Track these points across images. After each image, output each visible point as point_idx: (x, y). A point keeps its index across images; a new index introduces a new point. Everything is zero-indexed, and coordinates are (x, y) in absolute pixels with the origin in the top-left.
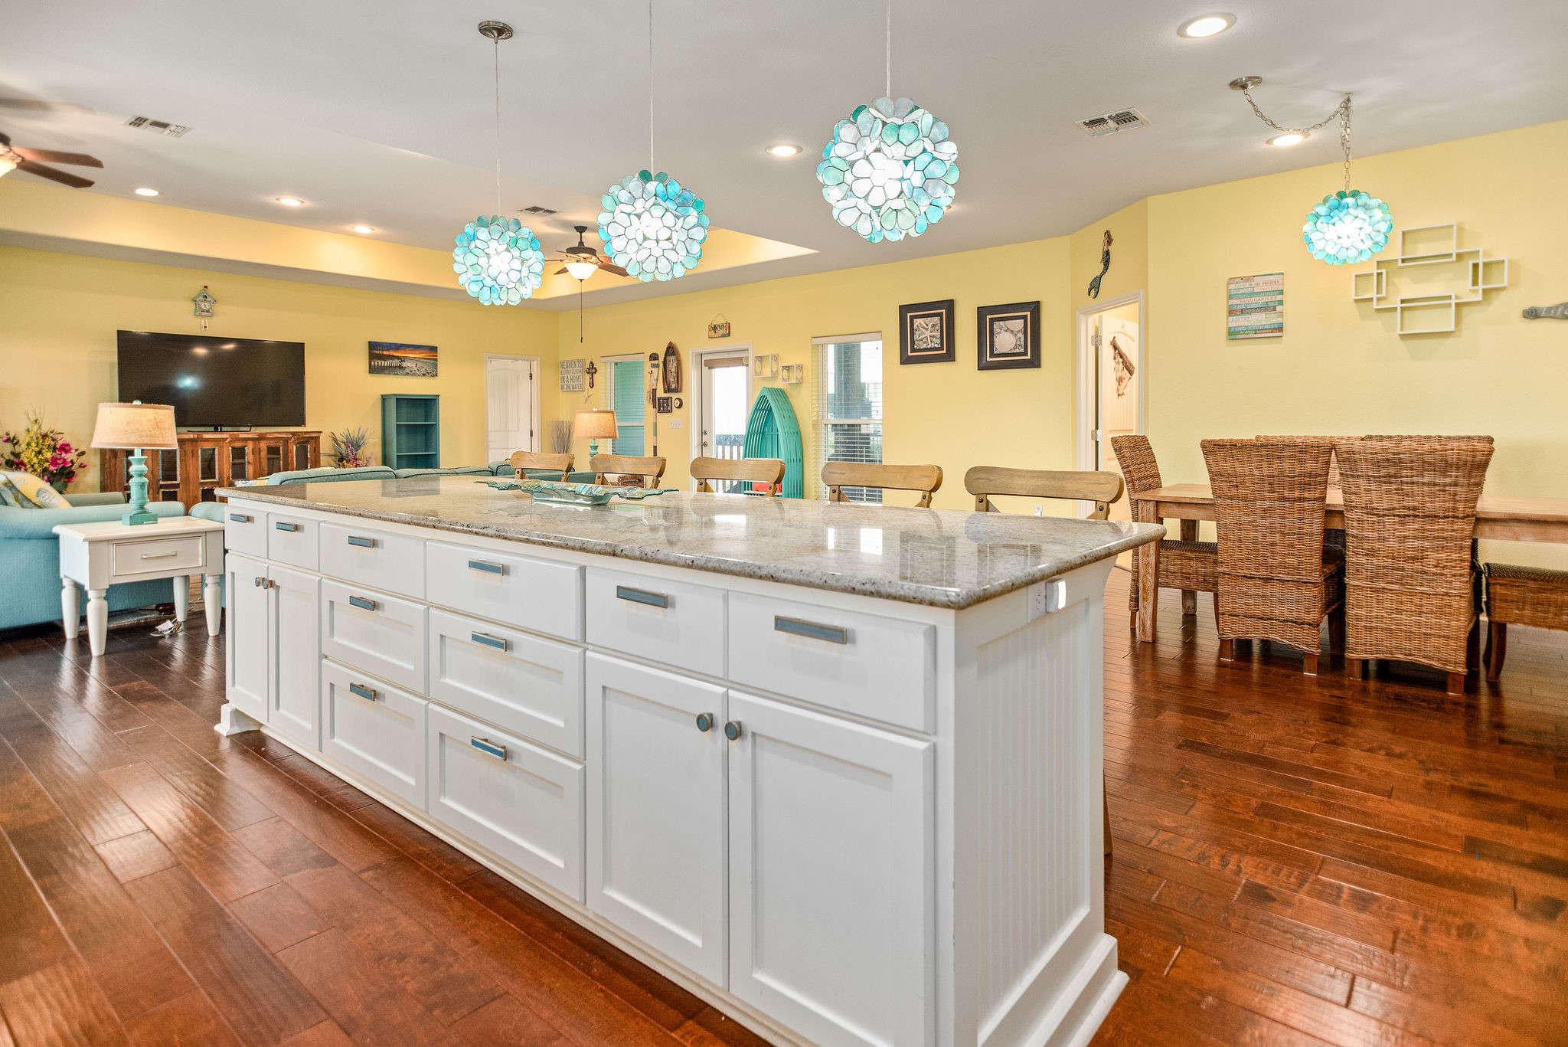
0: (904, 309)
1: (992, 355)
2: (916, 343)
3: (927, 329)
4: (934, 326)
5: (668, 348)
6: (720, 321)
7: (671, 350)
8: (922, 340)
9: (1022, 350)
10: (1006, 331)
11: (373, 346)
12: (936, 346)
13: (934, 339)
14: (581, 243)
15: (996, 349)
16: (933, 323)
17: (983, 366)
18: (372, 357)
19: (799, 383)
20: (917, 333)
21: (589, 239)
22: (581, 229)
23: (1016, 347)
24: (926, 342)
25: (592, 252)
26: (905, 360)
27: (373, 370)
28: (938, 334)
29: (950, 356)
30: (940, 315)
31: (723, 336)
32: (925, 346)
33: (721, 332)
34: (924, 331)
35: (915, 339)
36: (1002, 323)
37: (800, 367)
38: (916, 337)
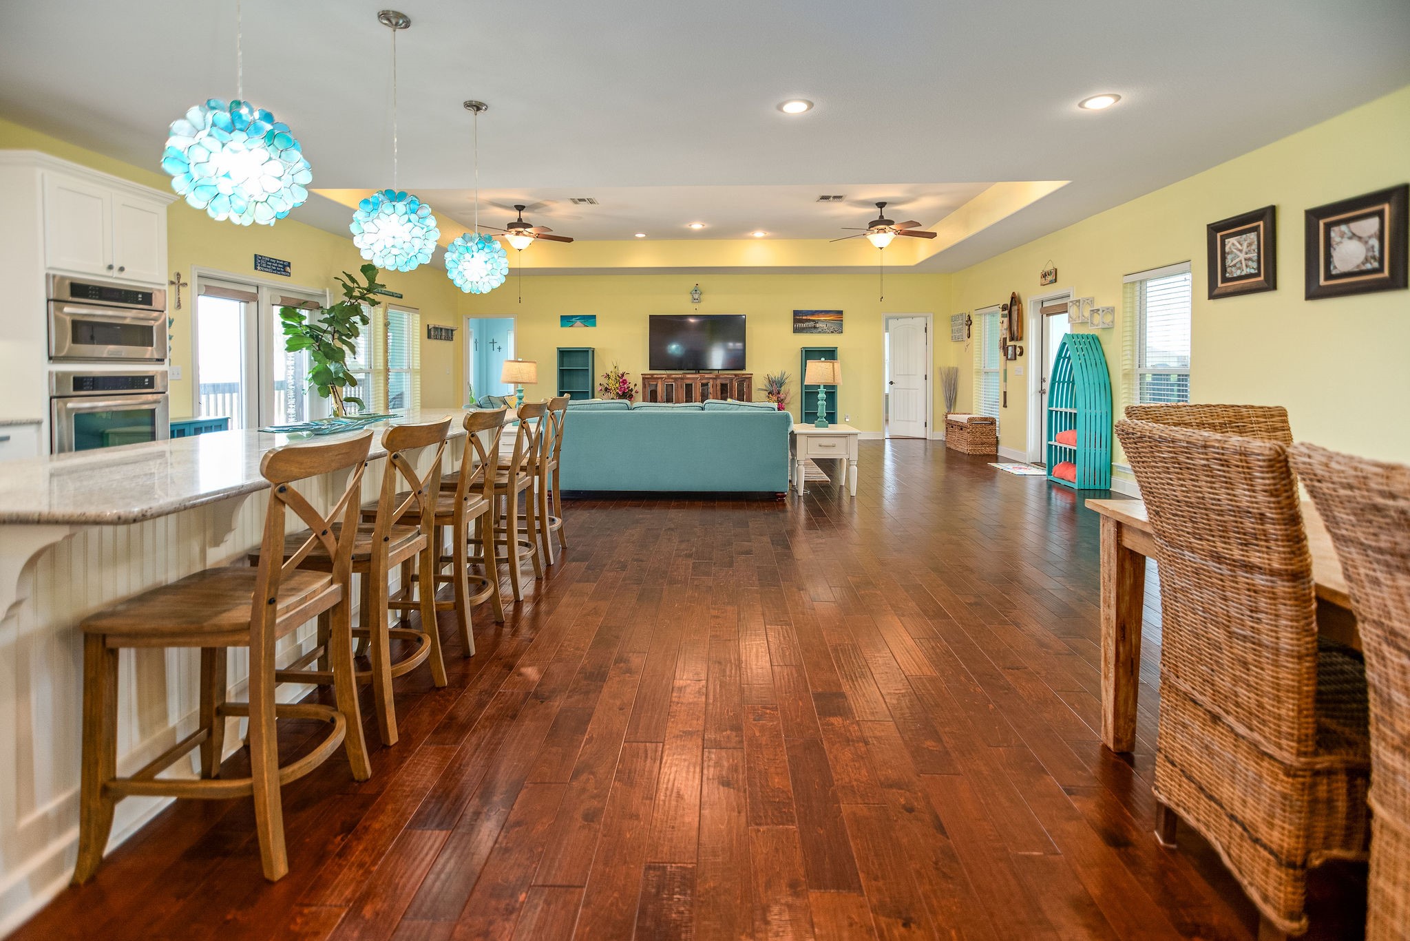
0: (1214, 229)
1: (1329, 276)
2: (1228, 270)
3: (1241, 251)
4: (1250, 245)
5: (1012, 298)
6: (1049, 268)
7: (1015, 300)
8: (1235, 265)
9: (1376, 265)
10: (1350, 238)
11: (796, 313)
12: (1253, 271)
13: (1250, 263)
14: (881, 217)
15: (1335, 267)
16: (1248, 241)
17: (1314, 292)
18: (796, 321)
19: (1109, 328)
20: (1229, 257)
21: (887, 213)
22: (881, 205)
23: (1366, 260)
24: (1239, 268)
25: (890, 223)
26: (1213, 294)
27: (796, 330)
28: (1254, 255)
29: (1270, 284)
30: (1256, 229)
31: (1051, 282)
32: (1238, 273)
33: (1050, 278)
34: (1238, 253)
35: (1227, 264)
36: (1343, 228)
37: (1111, 310)
38: (1229, 262)
